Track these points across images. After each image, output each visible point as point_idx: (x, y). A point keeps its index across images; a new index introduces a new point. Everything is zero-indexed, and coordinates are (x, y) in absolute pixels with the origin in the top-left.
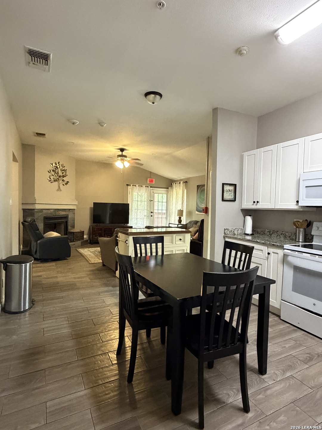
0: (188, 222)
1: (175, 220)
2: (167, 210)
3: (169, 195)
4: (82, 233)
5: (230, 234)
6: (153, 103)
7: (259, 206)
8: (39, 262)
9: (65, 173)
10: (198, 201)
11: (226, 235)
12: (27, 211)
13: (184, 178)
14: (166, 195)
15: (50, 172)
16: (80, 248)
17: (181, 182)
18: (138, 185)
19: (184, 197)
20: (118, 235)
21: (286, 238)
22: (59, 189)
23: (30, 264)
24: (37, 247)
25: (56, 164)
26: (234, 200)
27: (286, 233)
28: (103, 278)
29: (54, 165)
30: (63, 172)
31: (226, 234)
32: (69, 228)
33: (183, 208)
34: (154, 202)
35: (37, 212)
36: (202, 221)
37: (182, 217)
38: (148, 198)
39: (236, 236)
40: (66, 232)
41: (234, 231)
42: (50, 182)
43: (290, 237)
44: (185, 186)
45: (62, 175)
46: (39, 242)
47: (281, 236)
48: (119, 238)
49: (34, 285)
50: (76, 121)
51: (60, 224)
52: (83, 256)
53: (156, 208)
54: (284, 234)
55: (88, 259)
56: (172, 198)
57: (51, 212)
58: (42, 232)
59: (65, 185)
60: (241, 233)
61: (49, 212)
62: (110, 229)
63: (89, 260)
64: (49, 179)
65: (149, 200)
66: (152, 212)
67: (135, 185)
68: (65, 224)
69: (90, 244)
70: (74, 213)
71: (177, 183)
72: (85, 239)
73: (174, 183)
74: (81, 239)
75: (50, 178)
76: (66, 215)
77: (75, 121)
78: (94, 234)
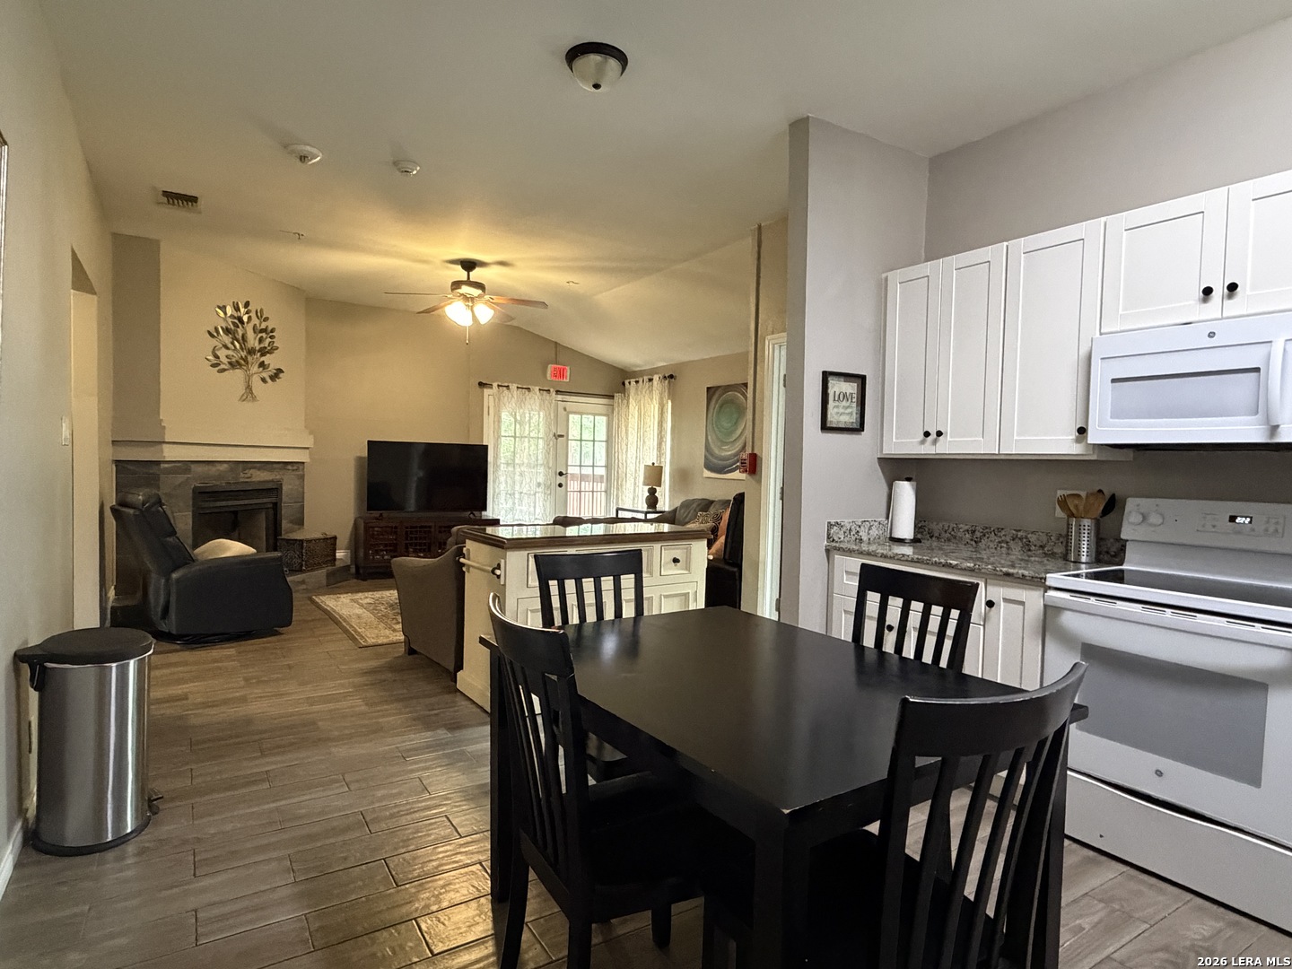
0: (678, 504)
1: (634, 499)
2: (608, 467)
3: (615, 420)
4: (332, 542)
5: (847, 539)
6: (597, 86)
7: (945, 448)
8: (178, 647)
9: (269, 340)
10: (709, 437)
11: (834, 544)
12: (131, 468)
13: (665, 364)
14: (604, 418)
15: (215, 334)
16: (324, 594)
17: (656, 378)
18: (515, 386)
19: (664, 425)
20: (465, 549)
21: (1030, 550)
22: (249, 392)
23: (141, 662)
24: (168, 595)
25: (237, 309)
26: (859, 428)
27: (1029, 536)
28: (412, 698)
29: (229, 311)
30: (262, 337)
31: (833, 540)
32: (285, 524)
33: (663, 460)
34: (568, 440)
35: (168, 472)
36: (740, 499)
37: (657, 488)
38: (548, 426)
39: (865, 547)
40: (275, 538)
41: (858, 529)
42: (217, 369)
43: (1042, 547)
44: (669, 389)
45: (257, 347)
46: (175, 576)
47: (1011, 543)
48: (469, 559)
49: (155, 734)
50: (314, 151)
51: (252, 512)
52: (337, 622)
53: (573, 459)
54: (1021, 539)
55: (356, 631)
56: (624, 428)
57: (218, 470)
58: (188, 542)
59: (268, 379)
60: (879, 538)
61: (213, 470)
62: (426, 527)
63: (359, 634)
64: (211, 358)
65: (551, 436)
66: (561, 474)
67: (508, 386)
68: (271, 512)
69: (357, 578)
70: (302, 477)
71: (641, 380)
72: (338, 564)
73: (633, 381)
74: (326, 563)
75: (217, 357)
76: (272, 481)
77: (308, 148)
78: (371, 545)
